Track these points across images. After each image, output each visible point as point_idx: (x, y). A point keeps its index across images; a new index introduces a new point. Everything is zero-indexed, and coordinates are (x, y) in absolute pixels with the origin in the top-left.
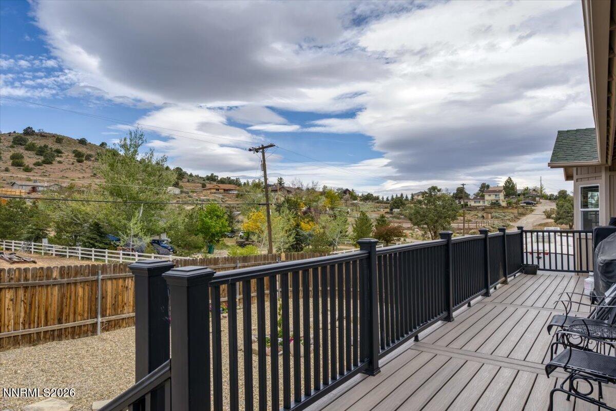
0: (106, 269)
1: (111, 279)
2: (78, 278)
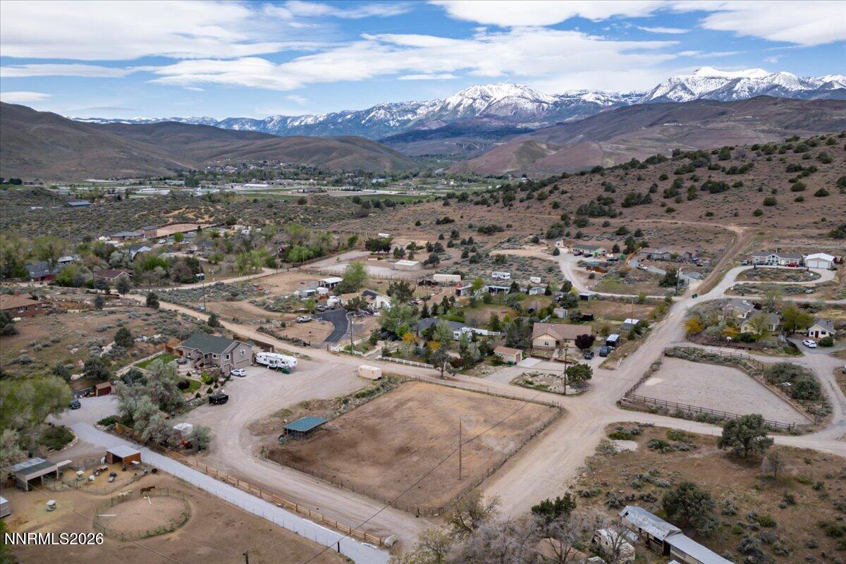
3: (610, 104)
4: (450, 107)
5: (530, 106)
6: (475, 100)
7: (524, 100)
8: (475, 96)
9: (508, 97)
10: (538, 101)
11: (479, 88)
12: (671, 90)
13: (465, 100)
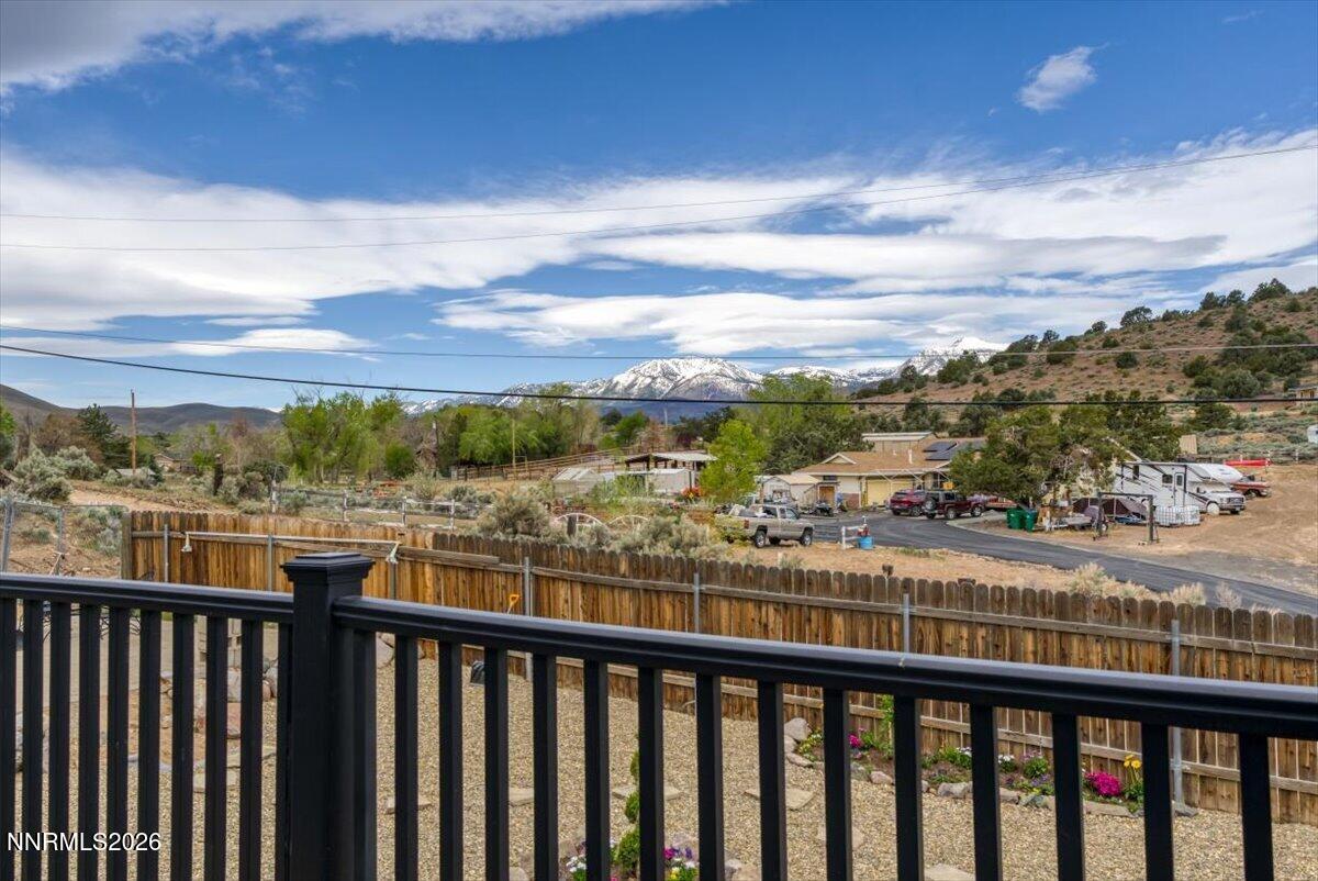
0: (718, 575)
1: (728, 597)
2: (661, 583)
3: (845, 384)
4: (619, 387)
5: (732, 387)
6: (654, 378)
7: (724, 379)
8: (655, 374)
9: (702, 375)
10: (744, 380)
11: (659, 362)
12: (926, 367)
13: (641, 379)
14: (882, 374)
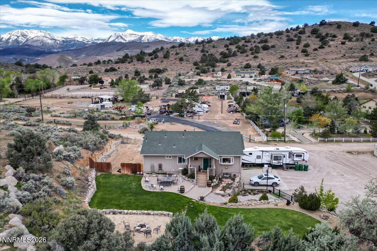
3: (90, 43)
4: (4, 40)
6: (18, 37)
7: (46, 38)
8: (18, 35)
9: (37, 37)
10: (54, 39)
11: (20, 31)
12: (116, 38)
13: (12, 37)
14: (103, 40)
